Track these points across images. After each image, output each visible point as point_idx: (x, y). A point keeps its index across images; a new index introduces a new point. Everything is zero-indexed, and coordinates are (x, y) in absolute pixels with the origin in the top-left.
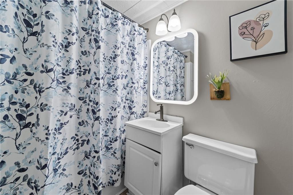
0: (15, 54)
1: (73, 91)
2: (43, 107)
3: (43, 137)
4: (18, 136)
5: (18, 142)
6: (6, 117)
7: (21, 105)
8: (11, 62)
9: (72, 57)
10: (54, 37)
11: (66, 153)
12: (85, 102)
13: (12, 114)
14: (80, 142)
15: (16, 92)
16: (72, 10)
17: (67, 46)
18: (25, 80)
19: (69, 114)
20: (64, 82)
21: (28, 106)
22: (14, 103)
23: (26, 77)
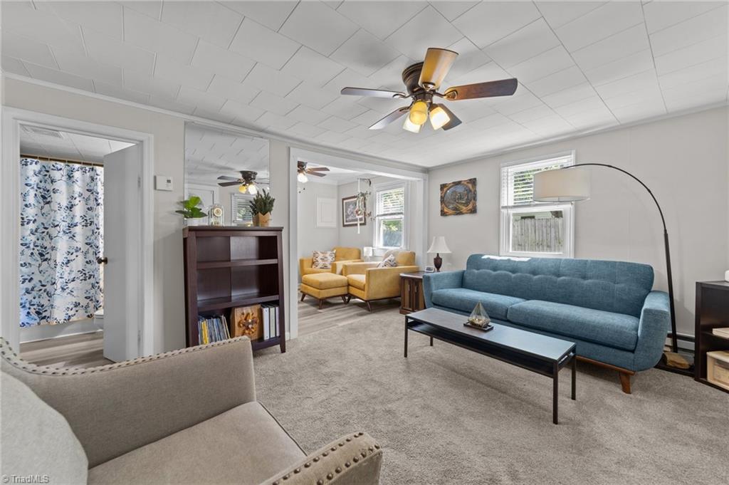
0: (36, 217)
1: (78, 238)
2: (53, 248)
3: (53, 266)
4: (40, 265)
5: (41, 269)
6: (32, 254)
7: (42, 247)
8: (34, 222)
9: (76, 214)
10: (59, 204)
11: (73, 281)
12: (91, 246)
13: (36, 252)
14: (87, 275)
15: (38, 240)
16: (73, 182)
17: (71, 207)
18: (43, 232)
19: (75, 254)
20: (70, 232)
21: (46, 248)
22: (37, 246)
23: (44, 230)
